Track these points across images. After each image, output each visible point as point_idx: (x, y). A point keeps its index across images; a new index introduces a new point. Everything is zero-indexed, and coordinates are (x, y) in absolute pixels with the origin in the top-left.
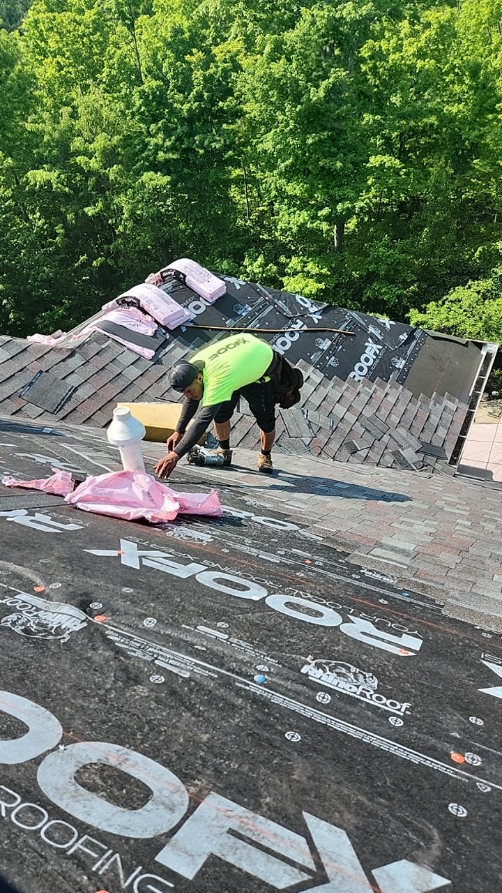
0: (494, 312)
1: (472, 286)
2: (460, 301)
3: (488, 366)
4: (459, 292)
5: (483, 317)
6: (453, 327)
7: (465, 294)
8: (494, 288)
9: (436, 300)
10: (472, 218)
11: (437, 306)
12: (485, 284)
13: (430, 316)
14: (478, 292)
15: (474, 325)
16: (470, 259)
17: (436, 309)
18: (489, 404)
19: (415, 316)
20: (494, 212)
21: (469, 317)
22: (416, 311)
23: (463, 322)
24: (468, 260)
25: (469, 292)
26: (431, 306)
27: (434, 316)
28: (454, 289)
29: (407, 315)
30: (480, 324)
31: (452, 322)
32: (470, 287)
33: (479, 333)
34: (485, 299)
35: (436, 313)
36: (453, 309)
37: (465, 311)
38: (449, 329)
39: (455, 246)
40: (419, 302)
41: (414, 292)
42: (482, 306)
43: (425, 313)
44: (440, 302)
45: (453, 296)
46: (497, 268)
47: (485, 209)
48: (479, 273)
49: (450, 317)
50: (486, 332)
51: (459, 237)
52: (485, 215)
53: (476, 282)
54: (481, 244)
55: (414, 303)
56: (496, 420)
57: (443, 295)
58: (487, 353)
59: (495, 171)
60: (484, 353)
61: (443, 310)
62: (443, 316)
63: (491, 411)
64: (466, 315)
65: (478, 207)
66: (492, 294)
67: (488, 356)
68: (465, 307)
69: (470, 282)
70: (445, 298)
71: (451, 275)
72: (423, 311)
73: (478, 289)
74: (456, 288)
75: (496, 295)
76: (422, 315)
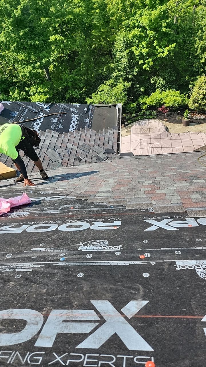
0: (117, 92)
1: (106, 83)
2: (103, 90)
3: (120, 113)
4: (102, 87)
5: (114, 95)
6: (104, 101)
7: (104, 87)
8: (114, 82)
9: (95, 92)
10: (98, 56)
11: (96, 94)
12: (111, 81)
13: (94, 99)
14: (109, 85)
15: (111, 99)
16: (102, 72)
17: (95, 96)
18: (125, 128)
19: (88, 100)
20: (106, 51)
21: (109, 96)
22: (88, 98)
23: (107, 98)
24: (102, 73)
25: (105, 86)
26: (93, 95)
27: (95, 99)
28: (100, 86)
29: (85, 101)
30: (113, 98)
31: (102, 100)
32: (105, 84)
33: (114, 101)
34: (112, 88)
35: (96, 97)
36: (102, 94)
37: (106, 94)
38: (103, 102)
39: (95, 69)
40: (88, 94)
41: (85, 91)
42: (112, 91)
43: (92, 98)
44: (96, 93)
45: (100, 89)
46: (113, 74)
47: (102, 51)
48: (107, 77)
49: (102, 97)
50: (116, 100)
51: (96, 64)
52: (103, 53)
53: (107, 81)
54: (105, 65)
55: (86, 95)
56: (129, 133)
57: (97, 89)
58: (119, 108)
59: (101, 34)
60: (117, 108)
61: (98, 95)
62: (99, 98)
63: (127, 130)
64: (107, 95)
65: (99, 51)
66: (114, 85)
67: (119, 109)
68: (106, 92)
69: (105, 82)
70: (97, 91)
71: (97, 80)
72: (91, 98)
73: (109, 84)
74: (101, 85)
75: (116, 85)
76: (91, 99)
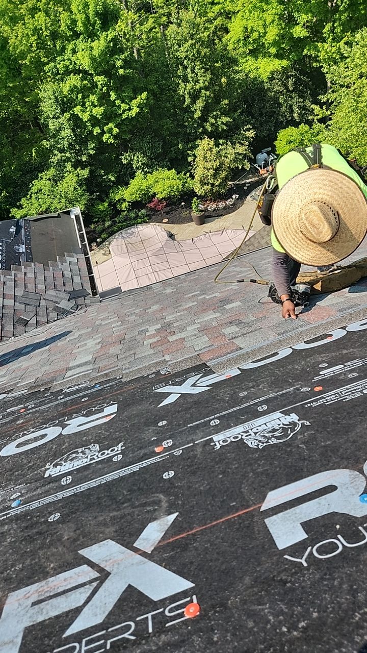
0: (67, 189)
1: (43, 177)
2: (41, 190)
3: (81, 224)
4: (36, 185)
5: (63, 195)
6: (47, 209)
7: (41, 183)
8: (58, 173)
9: (25, 196)
10: (16, 131)
11: (28, 200)
12: (52, 172)
13: (27, 209)
14: (49, 179)
15: (60, 202)
16: (31, 159)
17: (28, 202)
18: (100, 249)
19: (17, 213)
20: (28, 121)
21: (53, 199)
22: (16, 209)
23: (52, 203)
24: (30, 161)
25: (42, 182)
26: (23, 201)
27: (29, 208)
28: (32, 183)
29: (10, 215)
30: (63, 200)
31: (44, 207)
32: (42, 179)
33: (66, 207)
34: (56, 182)
35: (30, 205)
36: (39, 197)
37: (48, 195)
38: (45, 212)
39: (15, 154)
40: (14, 201)
41: (6, 197)
42: (57, 188)
43: (22, 208)
44: (28, 196)
45: (34, 189)
46: (52, 158)
47: (21, 121)
48: (42, 166)
49: (41, 203)
50: (70, 203)
51: (14, 147)
52: (23, 126)
53: (44, 173)
54: (32, 146)
55: (10, 204)
56: (109, 257)
57: (28, 191)
58: (76, 216)
59: (10, 92)
60: (73, 216)
61: (33, 200)
62: (36, 205)
63: (103, 252)
64: (51, 198)
65: (14, 122)
66: (59, 177)
67: (77, 217)
68: (47, 193)
69: (40, 175)
70: (30, 193)
71: (24, 175)
72: (20, 207)
73: (48, 177)
74: (33, 182)
75: (62, 177)
76: (21, 210)
